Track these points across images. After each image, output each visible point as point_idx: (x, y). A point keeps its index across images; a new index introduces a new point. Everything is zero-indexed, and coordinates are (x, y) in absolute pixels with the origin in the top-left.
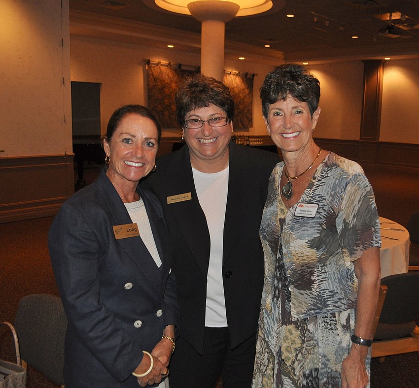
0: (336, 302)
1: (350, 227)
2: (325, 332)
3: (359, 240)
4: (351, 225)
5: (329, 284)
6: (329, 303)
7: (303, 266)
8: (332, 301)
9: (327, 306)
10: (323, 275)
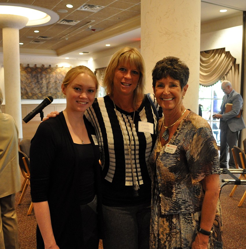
0: (187, 207)
1: (195, 161)
2: (185, 224)
3: (200, 170)
4: (196, 160)
5: (182, 196)
6: (182, 207)
7: (168, 183)
8: (184, 206)
9: (181, 209)
10: (179, 190)
